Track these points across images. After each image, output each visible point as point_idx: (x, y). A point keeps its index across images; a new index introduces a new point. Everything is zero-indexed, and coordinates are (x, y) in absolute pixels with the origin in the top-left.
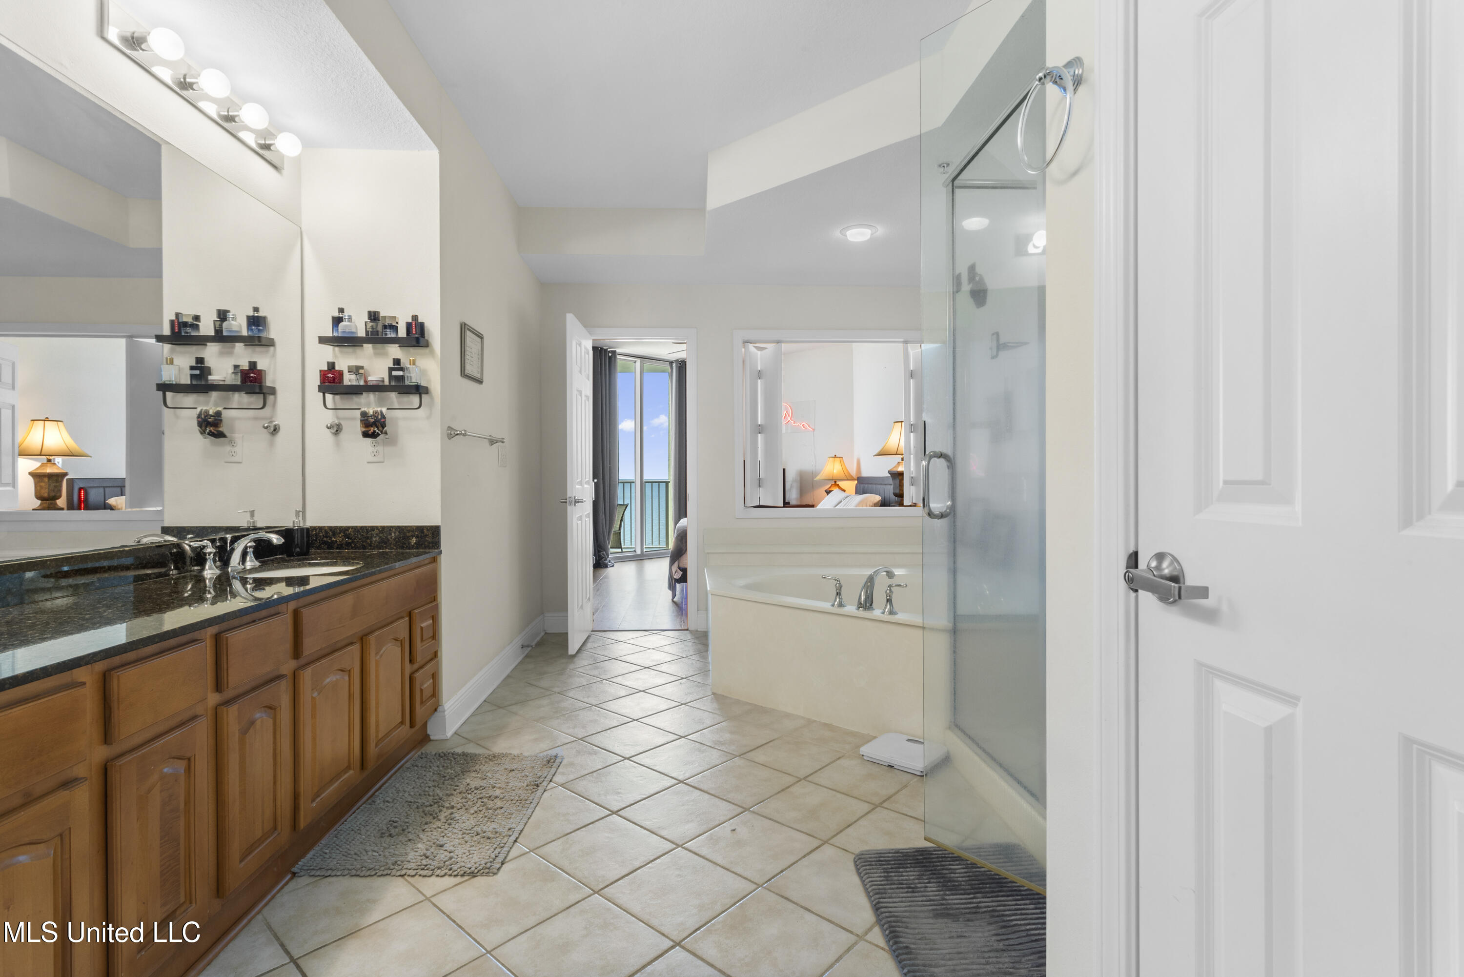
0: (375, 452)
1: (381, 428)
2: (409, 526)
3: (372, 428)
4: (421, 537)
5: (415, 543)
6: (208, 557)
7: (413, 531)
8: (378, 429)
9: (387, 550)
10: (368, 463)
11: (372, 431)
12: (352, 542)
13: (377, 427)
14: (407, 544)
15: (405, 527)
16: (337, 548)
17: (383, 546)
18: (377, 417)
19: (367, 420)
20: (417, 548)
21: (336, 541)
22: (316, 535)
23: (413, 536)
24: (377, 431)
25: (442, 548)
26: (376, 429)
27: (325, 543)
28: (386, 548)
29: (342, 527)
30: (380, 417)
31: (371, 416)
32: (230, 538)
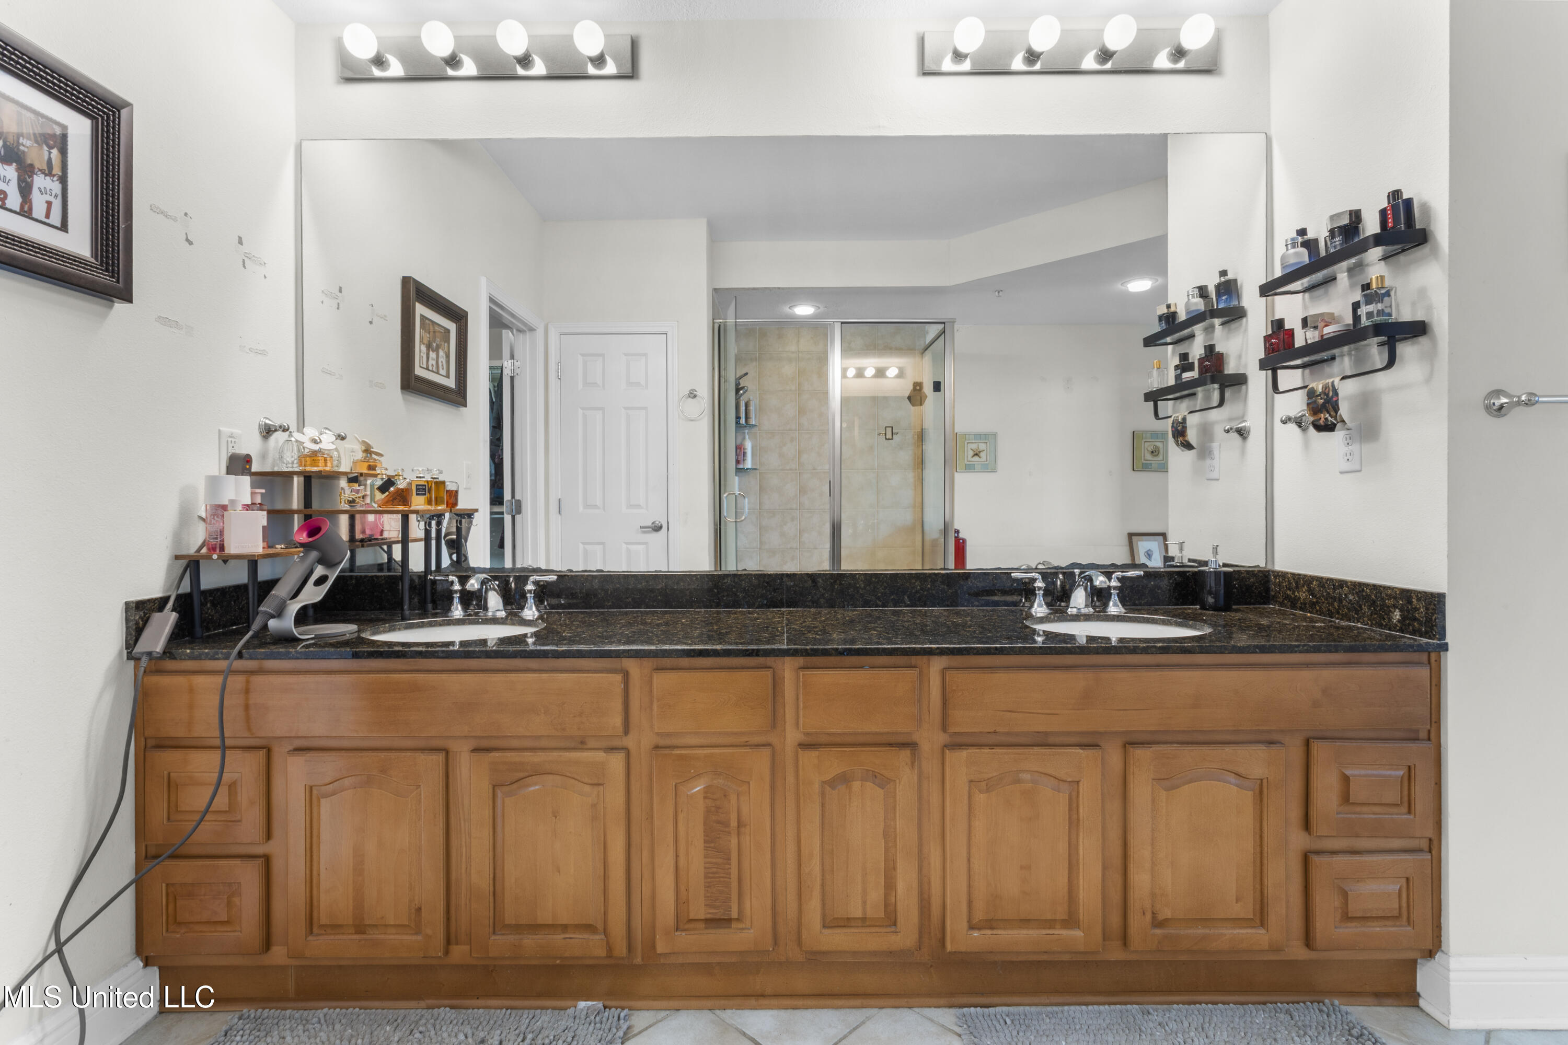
0: (1348, 454)
1: (1333, 413)
2: (1389, 588)
3: (1322, 415)
4: (1408, 611)
5: (1399, 621)
6: (1037, 592)
7: (1395, 598)
8: (1330, 415)
9: (1359, 625)
10: (1341, 473)
11: (1323, 419)
12: (1317, 602)
13: (1328, 412)
14: (1387, 620)
15: (1385, 588)
16: (1301, 609)
17: (1353, 617)
18: (1327, 395)
19: (1315, 402)
20: (1401, 630)
21: (1300, 598)
22: (1280, 584)
23: (1395, 607)
24: (1330, 418)
25: (1449, 639)
26: (1327, 415)
27: (1287, 597)
28: (1358, 621)
29: (1305, 576)
30: (1331, 394)
31: (1320, 395)
32: (1077, 573)
